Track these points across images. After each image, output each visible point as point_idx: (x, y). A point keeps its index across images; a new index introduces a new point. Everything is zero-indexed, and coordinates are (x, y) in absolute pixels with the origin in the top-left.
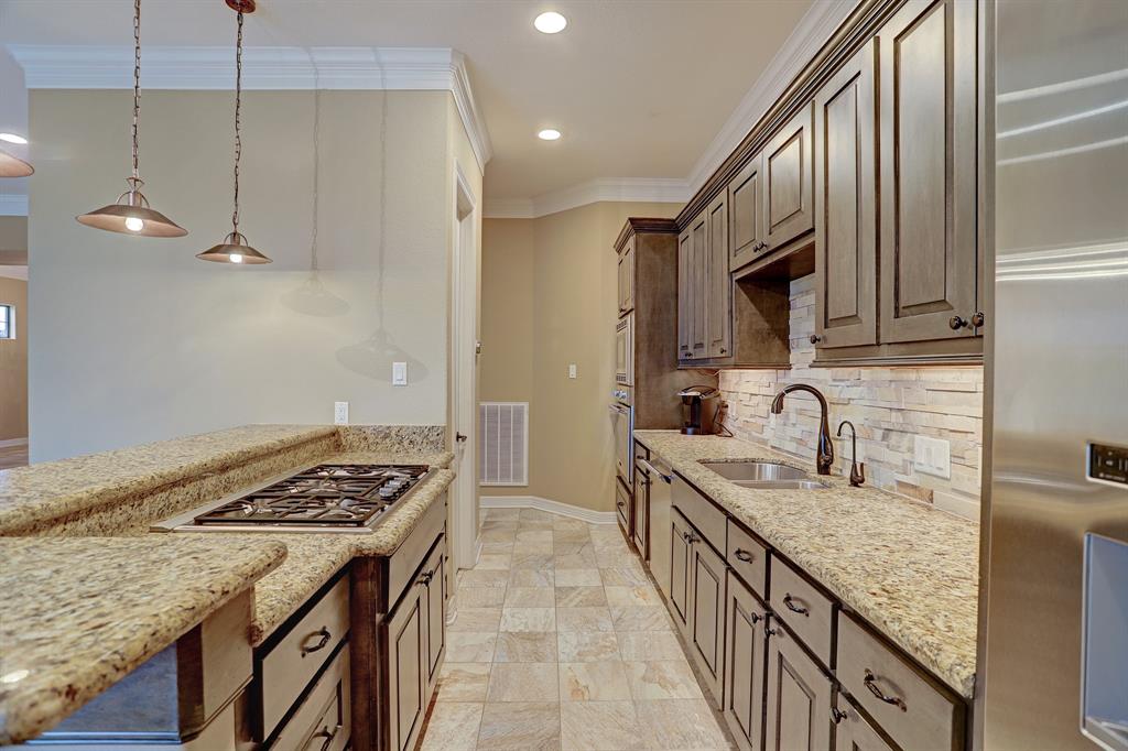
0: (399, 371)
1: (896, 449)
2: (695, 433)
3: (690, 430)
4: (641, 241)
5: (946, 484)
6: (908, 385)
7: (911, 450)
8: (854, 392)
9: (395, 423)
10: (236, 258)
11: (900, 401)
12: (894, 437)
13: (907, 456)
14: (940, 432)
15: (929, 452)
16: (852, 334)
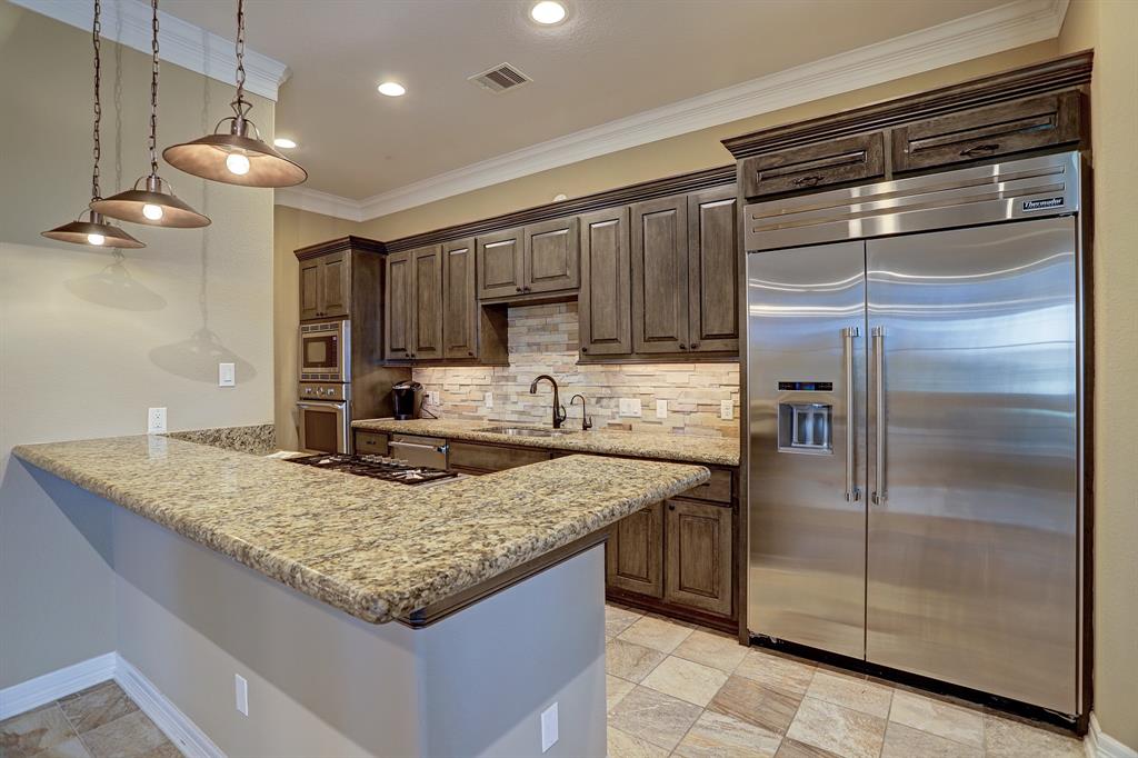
0: (227, 372)
1: (608, 407)
2: (406, 419)
3: (403, 416)
4: (355, 255)
5: (639, 420)
6: (615, 374)
7: (617, 406)
8: (573, 379)
9: (224, 426)
10: (96, 239)
11: (608, 382)
12: (604, 402)
13: (615, 410)
14: (634, 396)
15: (629, 406)
16: (613, 348)
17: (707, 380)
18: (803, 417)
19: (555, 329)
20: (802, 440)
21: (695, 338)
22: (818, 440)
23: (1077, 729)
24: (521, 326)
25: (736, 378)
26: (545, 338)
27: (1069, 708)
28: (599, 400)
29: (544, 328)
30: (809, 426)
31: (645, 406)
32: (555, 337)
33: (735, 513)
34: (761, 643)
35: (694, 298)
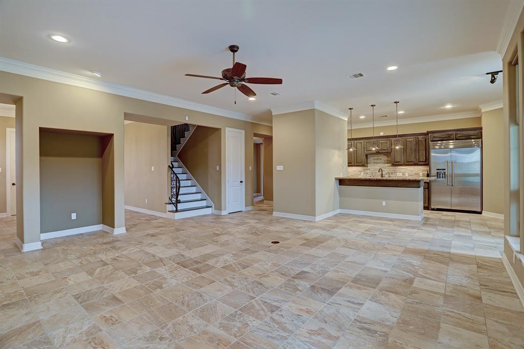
1: (394, 175)
6: (396, 168)
11: (394, 170)
13: (396, 175)
14: (400, 172)
16: (400, 163)
17: (417, 169)
18: (440, 174)
19: (381, 159)
20: (440, 178)
21: (417, 162)
22: (443, 178)
23: (480, 213)
24: (371, 159)
25: (429, 169)
26: (378, 161)
27: (479, 210)
28: (392, 173)
29: (378, 159)
30: (441, 175)
31: (403, 174)
32: (381, 161)
33: (428, 190)
34: (433, 210)
35: (417, 155)
